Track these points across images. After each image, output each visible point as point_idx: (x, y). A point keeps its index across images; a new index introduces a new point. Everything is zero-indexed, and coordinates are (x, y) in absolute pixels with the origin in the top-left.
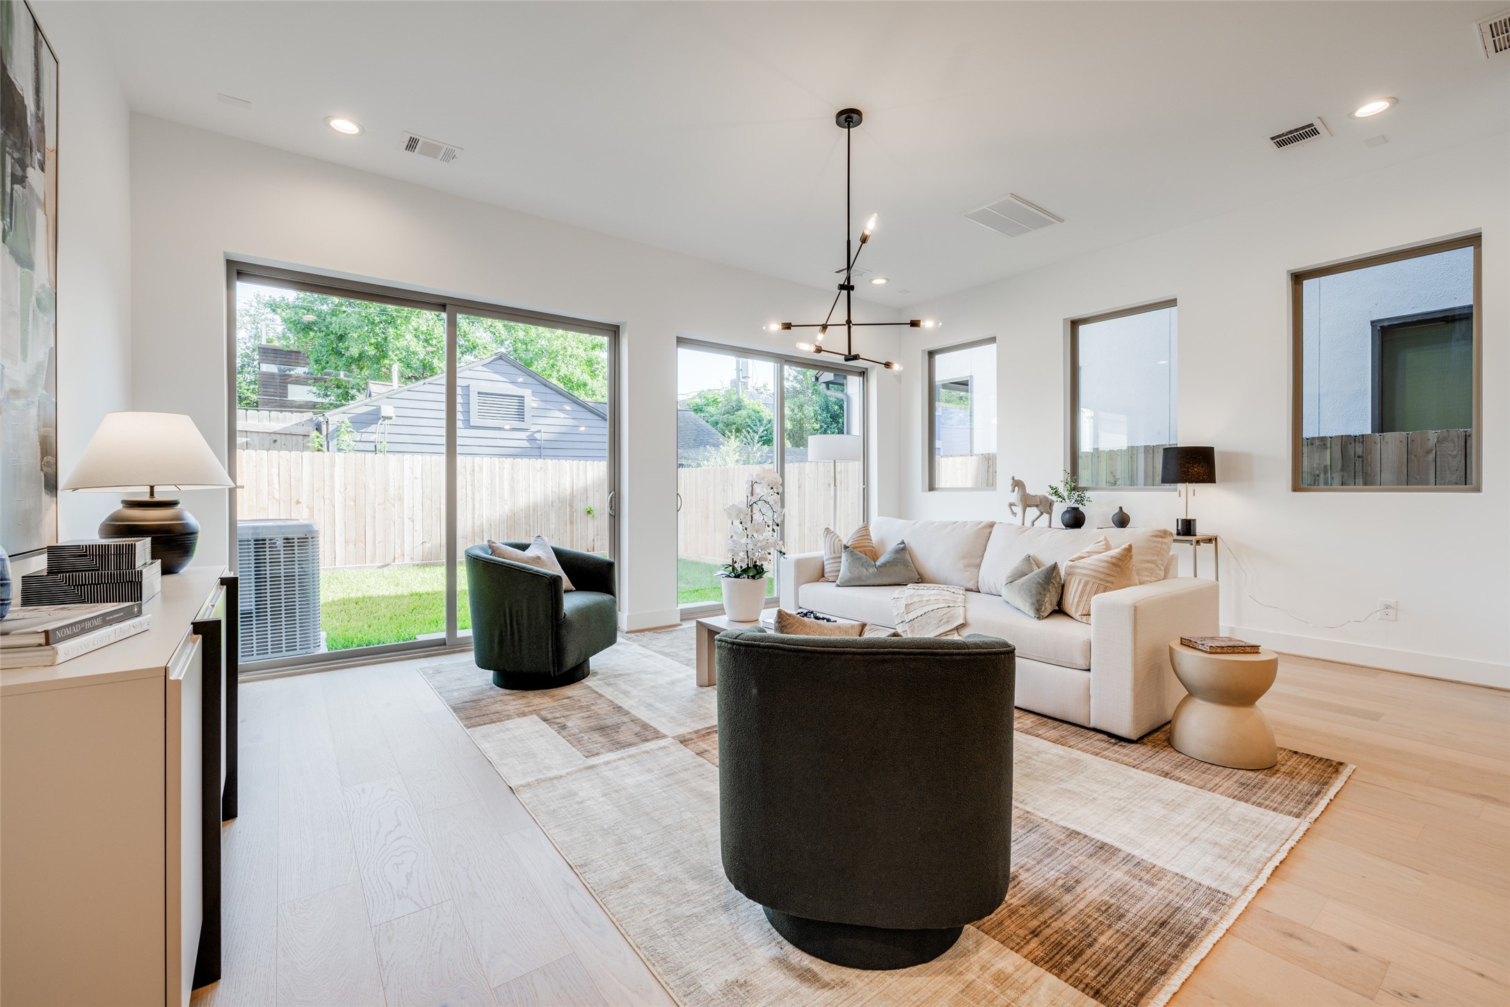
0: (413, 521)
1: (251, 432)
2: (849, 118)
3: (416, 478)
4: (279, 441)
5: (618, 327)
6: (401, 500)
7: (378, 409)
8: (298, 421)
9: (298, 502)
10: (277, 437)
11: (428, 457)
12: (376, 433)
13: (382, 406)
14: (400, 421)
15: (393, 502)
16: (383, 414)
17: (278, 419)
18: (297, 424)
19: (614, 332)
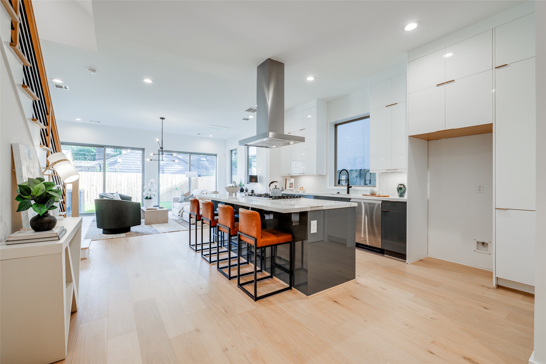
0: (124, 191)
1: (82, 166)
2: (162, 119)
3: (125, 179)
4: (90, 169)
5: (144, 149)
6: (121, 185)
7: (117, 160)
8: (95, 164)
9: (93, 185)
10: (89, 168)
11: (129, 173)
12: (116, 166)
13: (118, 159)
14: (123, 163)
15: (119, 185)
16: (118, 161)
17: (90, 163)
18: (95, 165)
19: (143, 150)
